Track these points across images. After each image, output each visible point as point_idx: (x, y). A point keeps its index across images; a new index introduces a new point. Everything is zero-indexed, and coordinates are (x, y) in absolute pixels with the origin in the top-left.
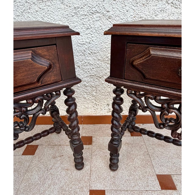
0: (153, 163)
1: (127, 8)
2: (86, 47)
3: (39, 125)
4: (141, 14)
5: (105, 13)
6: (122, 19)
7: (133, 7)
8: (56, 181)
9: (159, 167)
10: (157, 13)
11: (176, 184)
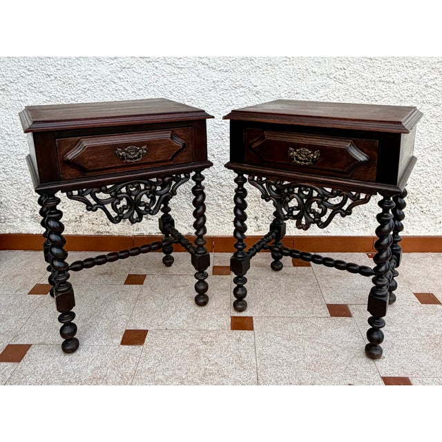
1: (279, 82)
4: (297, 89)
5: (251, 87)
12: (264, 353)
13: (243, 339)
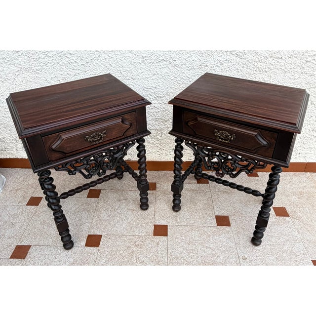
0: (215, 207)
1: (193, 58)
2: (152, 91)
4: (207, 63)
5: (171, 61)
7: (199, 57)
8: (124, 218)
10: (222, 62)
12: (173, 254)
13: (161, 243)
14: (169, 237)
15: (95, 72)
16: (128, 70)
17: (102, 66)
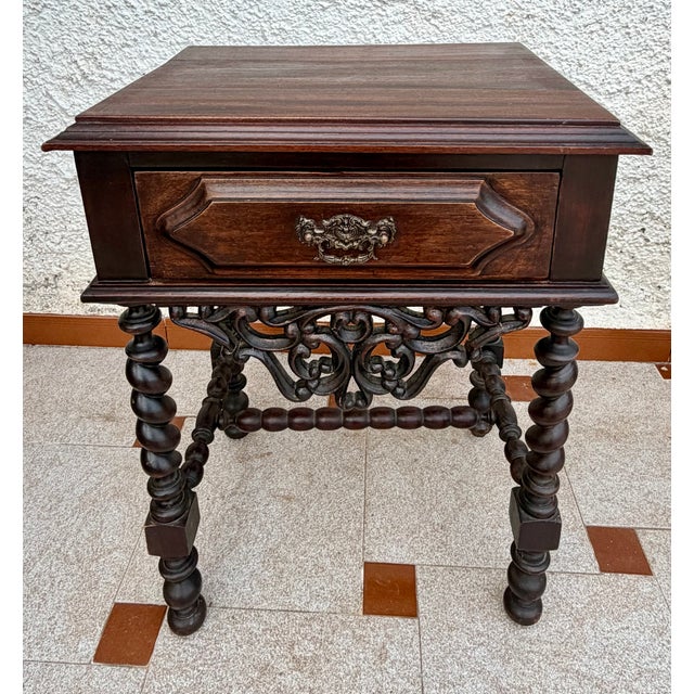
0: (578, 490)
3: (179, 351)
4: (530, 6)
6: (473, 21)
8: (255, 531)
9: (597, 502)
11: (649, 558)
13: (393, 653)
14: (424, 623)
15: (185, 35)
16: (288, 28)
17: (208, 16)
